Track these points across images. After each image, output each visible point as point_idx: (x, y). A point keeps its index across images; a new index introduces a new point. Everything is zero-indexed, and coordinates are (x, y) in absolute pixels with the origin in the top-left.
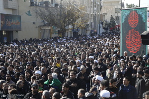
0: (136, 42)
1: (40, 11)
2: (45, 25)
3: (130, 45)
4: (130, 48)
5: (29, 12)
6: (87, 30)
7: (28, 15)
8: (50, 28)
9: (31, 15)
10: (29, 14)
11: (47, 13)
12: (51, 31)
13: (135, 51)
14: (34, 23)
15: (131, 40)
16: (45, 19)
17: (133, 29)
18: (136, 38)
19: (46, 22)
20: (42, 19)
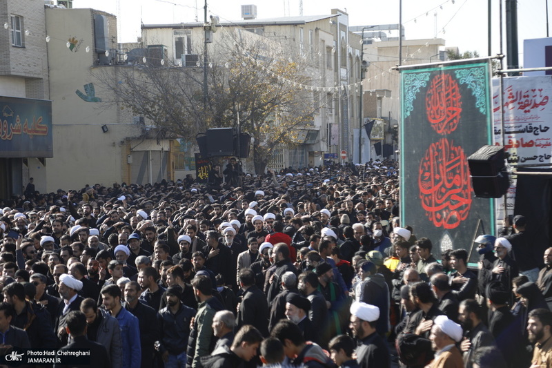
0: (454, 187)
1: (129, 81)
2: (145, 136)
3: (433, 198)
4: (434, 209)
5: (90, 87)
6: (312, 154)
7: (85, 99)
8: (165, 146)
9: (95, 100)
10: (88, 94)
11: (153, 91)
12: (172, 158)
13: (451, 220)
14: (105, 129)
15: (437, 182)
16: (146, 112)
17: (444, 141)
18: (454, 172)
19: (150, 124)
20: (136, 111)
